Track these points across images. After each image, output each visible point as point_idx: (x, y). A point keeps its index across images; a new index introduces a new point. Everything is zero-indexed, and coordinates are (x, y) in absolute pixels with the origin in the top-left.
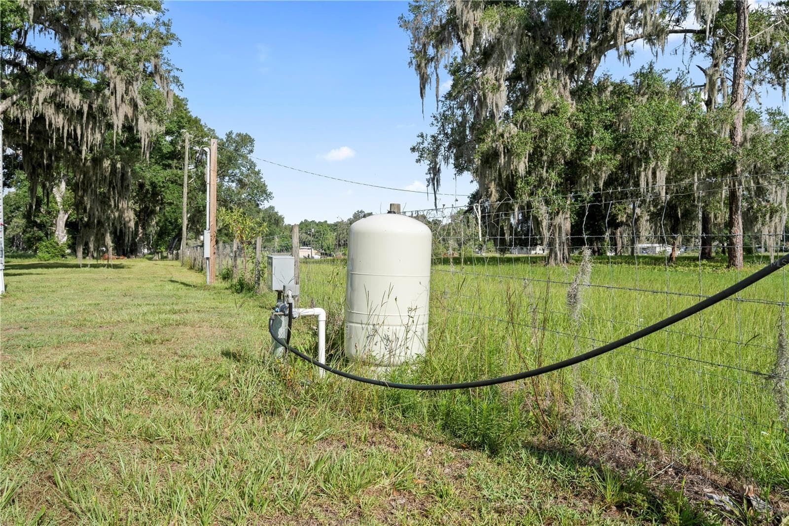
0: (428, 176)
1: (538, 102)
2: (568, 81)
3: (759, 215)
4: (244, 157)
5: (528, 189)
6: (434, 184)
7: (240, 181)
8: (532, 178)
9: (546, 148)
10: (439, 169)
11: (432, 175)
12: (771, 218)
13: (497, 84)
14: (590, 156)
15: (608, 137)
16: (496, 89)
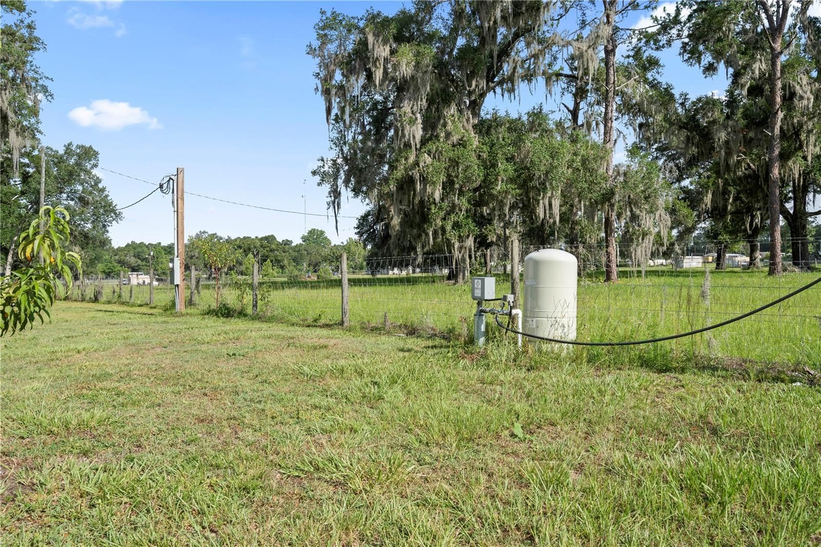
0: (329, 199)
1: (448, 135)
2: (471, 116)
3: (634, 237)
4: (88, 172)
5: (442, 214)
6: (334, 208)
7: (81, 199)
8: (445, 204)
9: (457, 177)
10: (340, 193)
11: (333, 198)
12: (643, 239)
13: (414, 117)
14: (497, 185)
15: (510, 167)
16: (412, 122)
